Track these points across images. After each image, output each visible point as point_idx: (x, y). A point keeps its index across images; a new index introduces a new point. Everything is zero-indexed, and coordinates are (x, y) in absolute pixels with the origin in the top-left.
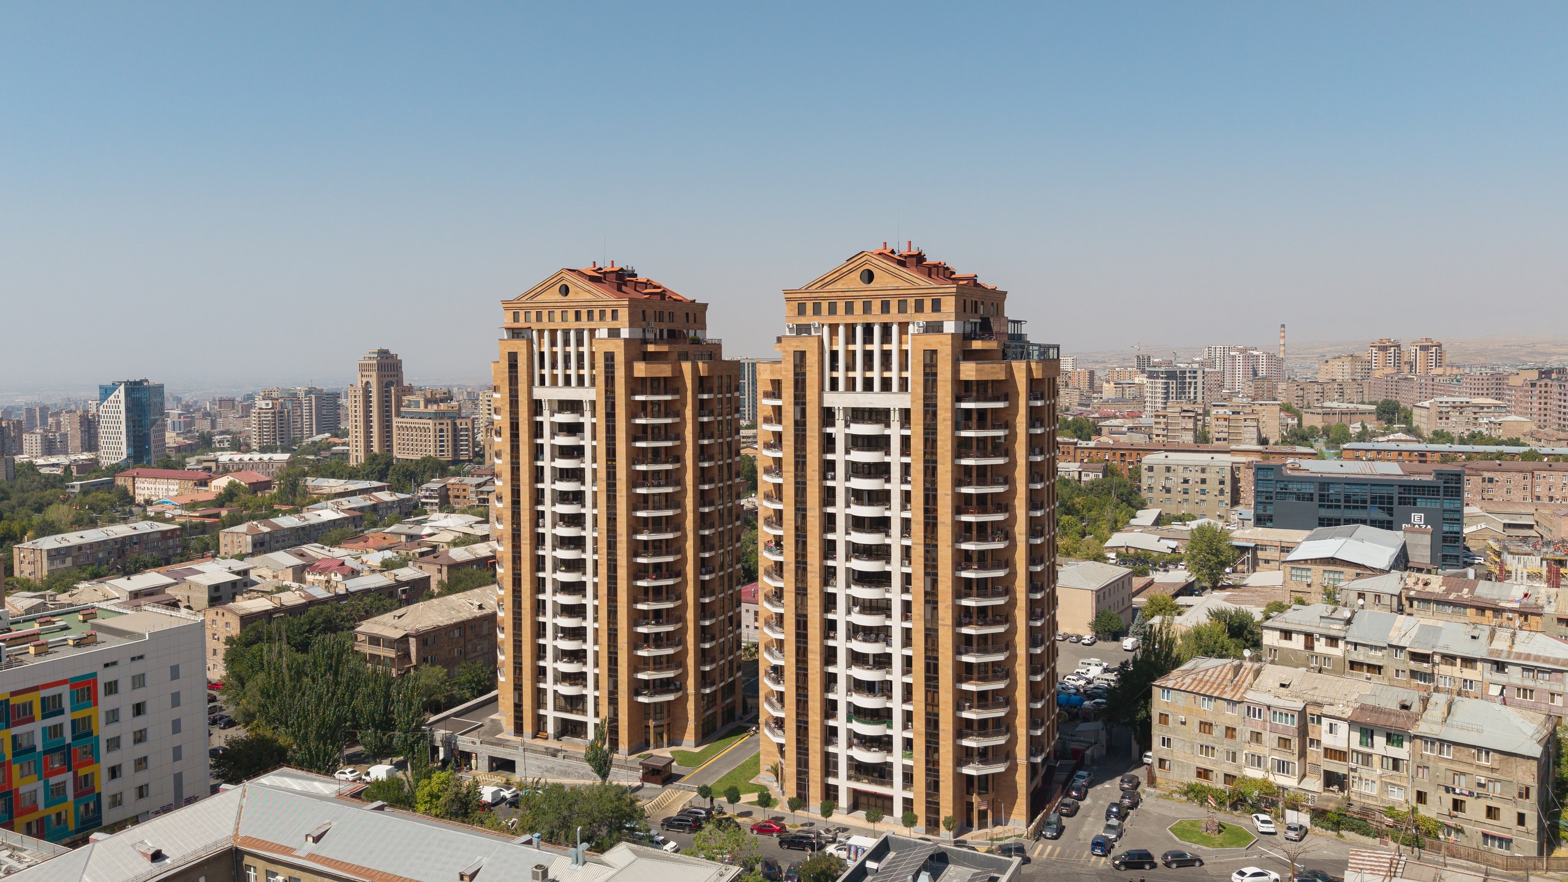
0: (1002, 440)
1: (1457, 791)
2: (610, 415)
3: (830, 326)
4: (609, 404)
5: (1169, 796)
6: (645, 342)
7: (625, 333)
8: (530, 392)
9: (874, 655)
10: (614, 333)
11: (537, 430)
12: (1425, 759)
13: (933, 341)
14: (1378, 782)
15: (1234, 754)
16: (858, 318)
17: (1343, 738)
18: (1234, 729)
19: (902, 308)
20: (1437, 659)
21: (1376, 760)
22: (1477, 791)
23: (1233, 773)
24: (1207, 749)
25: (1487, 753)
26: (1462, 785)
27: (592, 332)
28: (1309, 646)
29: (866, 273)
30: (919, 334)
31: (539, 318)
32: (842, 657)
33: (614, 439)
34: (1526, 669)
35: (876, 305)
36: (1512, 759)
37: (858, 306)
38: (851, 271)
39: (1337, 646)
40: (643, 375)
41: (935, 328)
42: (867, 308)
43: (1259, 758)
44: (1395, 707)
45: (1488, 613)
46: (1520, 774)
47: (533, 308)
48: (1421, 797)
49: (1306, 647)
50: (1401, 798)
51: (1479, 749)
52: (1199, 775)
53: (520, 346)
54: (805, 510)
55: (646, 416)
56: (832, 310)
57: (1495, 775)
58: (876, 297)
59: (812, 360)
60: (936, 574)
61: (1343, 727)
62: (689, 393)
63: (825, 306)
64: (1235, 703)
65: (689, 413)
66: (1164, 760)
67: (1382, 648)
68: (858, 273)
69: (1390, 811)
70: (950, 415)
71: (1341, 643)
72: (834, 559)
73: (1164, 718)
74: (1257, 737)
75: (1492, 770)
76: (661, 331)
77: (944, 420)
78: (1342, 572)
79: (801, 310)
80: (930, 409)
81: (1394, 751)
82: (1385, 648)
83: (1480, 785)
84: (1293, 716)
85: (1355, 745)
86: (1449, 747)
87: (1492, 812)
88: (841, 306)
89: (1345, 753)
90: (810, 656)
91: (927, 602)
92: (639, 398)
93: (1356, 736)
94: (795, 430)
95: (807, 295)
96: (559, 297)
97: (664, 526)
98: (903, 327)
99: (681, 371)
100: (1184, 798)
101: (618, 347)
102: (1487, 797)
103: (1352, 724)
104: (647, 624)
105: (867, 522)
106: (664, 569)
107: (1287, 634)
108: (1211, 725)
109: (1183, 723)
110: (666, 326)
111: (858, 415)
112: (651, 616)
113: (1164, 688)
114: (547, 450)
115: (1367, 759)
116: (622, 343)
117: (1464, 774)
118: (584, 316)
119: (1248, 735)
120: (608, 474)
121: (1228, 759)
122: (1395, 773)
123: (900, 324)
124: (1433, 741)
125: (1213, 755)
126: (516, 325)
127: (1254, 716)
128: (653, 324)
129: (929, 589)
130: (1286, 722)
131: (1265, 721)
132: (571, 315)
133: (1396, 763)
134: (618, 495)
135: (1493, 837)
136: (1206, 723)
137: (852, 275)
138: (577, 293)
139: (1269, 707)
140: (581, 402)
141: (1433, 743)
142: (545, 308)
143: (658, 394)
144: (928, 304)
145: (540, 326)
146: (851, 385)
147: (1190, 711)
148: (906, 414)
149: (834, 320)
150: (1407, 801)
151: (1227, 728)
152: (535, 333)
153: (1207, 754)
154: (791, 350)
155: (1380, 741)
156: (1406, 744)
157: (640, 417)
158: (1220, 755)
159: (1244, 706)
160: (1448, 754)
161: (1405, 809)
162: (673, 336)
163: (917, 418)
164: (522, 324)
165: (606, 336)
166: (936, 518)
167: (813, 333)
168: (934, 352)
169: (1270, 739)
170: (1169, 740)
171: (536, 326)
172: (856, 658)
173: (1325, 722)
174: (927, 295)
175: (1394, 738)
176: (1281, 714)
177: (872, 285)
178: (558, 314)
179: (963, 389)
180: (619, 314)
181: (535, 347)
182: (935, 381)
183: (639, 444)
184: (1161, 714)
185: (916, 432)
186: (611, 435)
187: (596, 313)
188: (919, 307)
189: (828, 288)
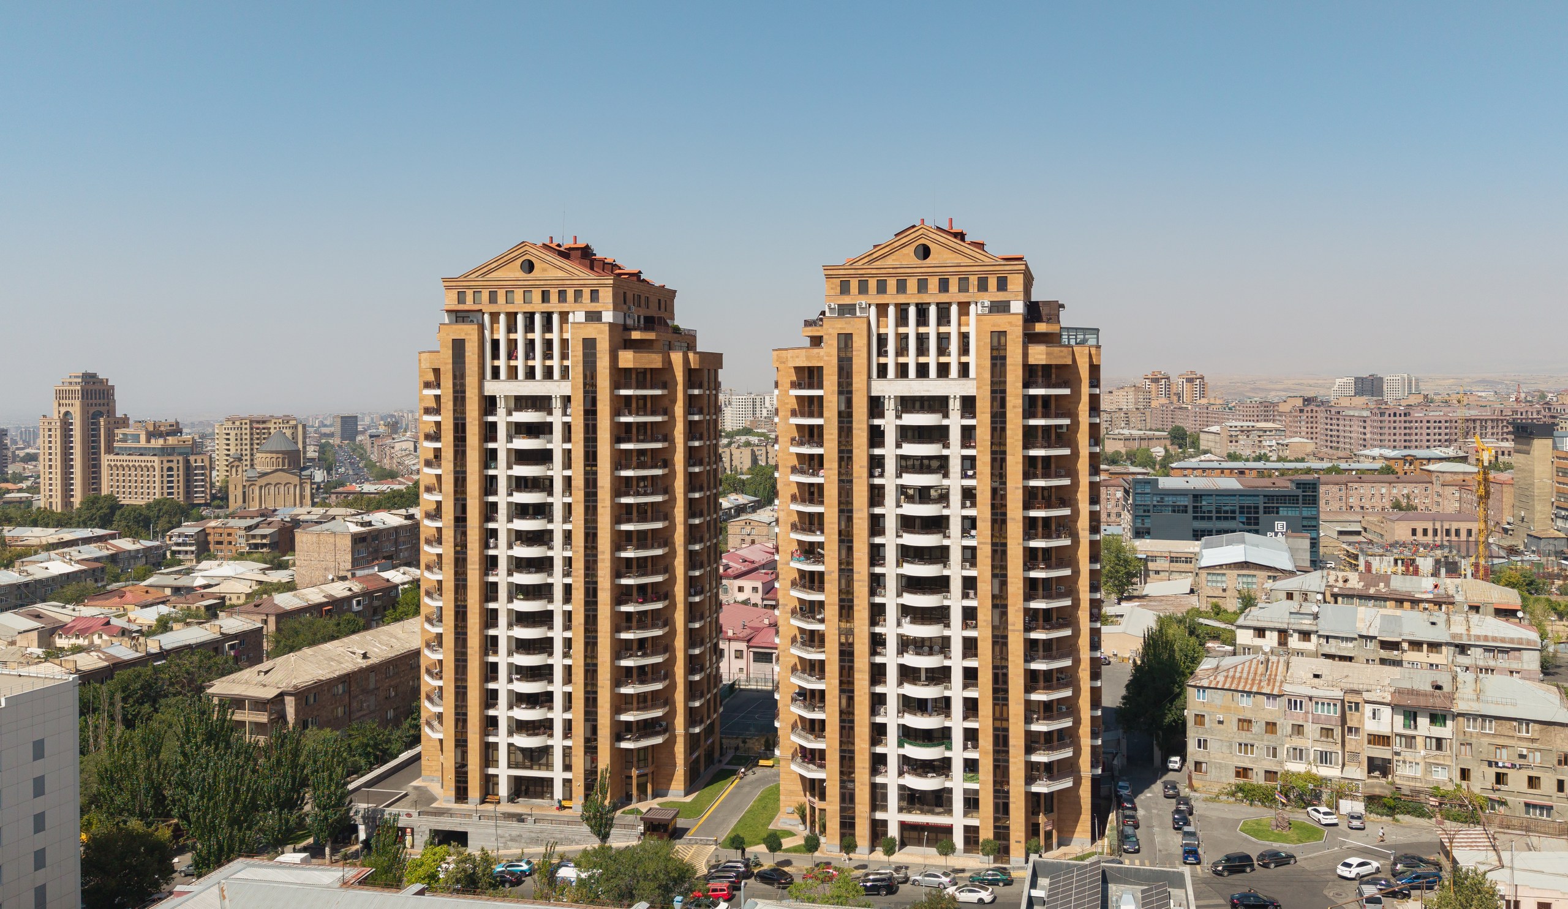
0: (1065, 430)
1: (1500, 764)
2: (590, 412)
3: (878, 306)
4: (589, 399)
5: (1215, 799)
6: (626, 329)
7: (608, 316)
8: (481, 387)
9: (927, 669)
10: (593, 317)
11: (489, 432)
12: (1468, 736)
13: (1000, 322)
14: (1422, 764)
15: (1275, 749)
16: (912, 296)
17: (1387, 722)
18: (1274, 724)
19: (964, 286)
20: (1405, 646)
21: (1419, 741)
22: (1518, 762)
23: (1274, 769)
24: (1245, 747)
25: (1528, 725)
26: (1504, 757)
27: (564, 316)
28: (1283, 642)
29: (921, 248)
30: (984, 315)
31: (493, 298)
32: (892, 674)
33: (595, 440)
34: (1488, 649)
35: (933, 284)
36: (1551, 728)
37: (912, 284)
38: (903, 246)
39: (1309, 640)
40: (630, 365)
41: (1000, 307)
42: (922, 286)
43: (1301, 751)
44: (1428, 688)
45: (1407, 605)
46: (1559, 741)
47: (485, 287)
48: (1465, 774)
49: (1280, 644)
50: (1444, 777)
51: (1520, 721)
52: (1238, 774)
53: (468, 332)
54: (851, 511)
55: (630, 414)
56: (882, 288)
57: (1535, 745)
58: (933, 274)
59: (859, 343)
60: (1005, 576)
61: (1386, 711)
62: (680, 388)
63: (872, 284)
64: (1275, 697)
65: (679, 409)
66: (1200, 763)
67: (1353, 639)
68: (912, 248)
69: (1435, 791)
70: (1021, 401)
71: (1314, 637)
72: (882, 565)
73: (1200, 719)
74: (1298, 729)
75: (1533, 740)
76: (639, 317)
77: (1014, 407)
78: (1254, 576)
79: (845, 288)
80: (998, 395)
81: (1438, 731)
82: (1355, 639)
83: (1522, 756)
84: (1335, 705)
85: (1399, 728)
86: (1490, 722)
87: (1533, 782)
88: (892, 284)
89: (1388, 737)
90: (857, 676)
91: (994, 606)
92: (623, 392)
93: (1399, 719)
94: (839, 422)
95: (852, 272)
96: (521, 274)
97: (649, 541)
98: (964, 308)
99: (670, 363)
100: (1232, 799)
101: (601, 332)
102: (1528, 767)
103: (1395, 708)
104: (631, 656)
105: (918, 522)
106: (649, 591)
107: (1260, 632)
108: (1250, 721)
109: (1220, 722)
110: (643, 312)
111: (908, 404)
112: (635, 646)
113: (1199, 688)
114: (502, 456)
115: (1410, 741)
116: (607, 328)
117: (1503, 747)
118: (554, 296)
119: (1289, 729)
120: (587, 481)
121: (1268, 755)
122: (1438, 752)
123: (959, 304)
124: (1475, 717)
125: (1252, 753)
126: (461, 307)
127: (1296, 708)
128: (633, 308)
129: (997, 592)
130: (1329, 712)
131: (1307, 712)
132: (537, 295)
133: (1439, 743)
134: (599, 505)
135: (1535, 806)
136: (1245, 721)
137: (905, 250)
138: (544, 270)
139: (1311, 699)
140: (550, 398)
141: (1475, 720)
142: (501, 287)
143: (644, 387)
144: (992, 282)
145: (494, 308)
146: (902, 371)
147: (1227, 709)
148: (968, 405)
149: (882, 299)
150: (1451, 780)
151: (1267, 723)
152: (487, 317)
153: (1246, 752)
154: (835, 333)
155: (1423, 722)
156: (1449, 723)
157: (624, 415)
158: (1260, 751)
159: (1286, 699)
160: (1491, 728)
161: (1451, 788)
162: (650, 323)
163: (984, 407)
164: (469, 305)
165: (583, 320)
166: (1005, 514)
167: (858, 314)
168: (1004, 333)
169: (1312, 730)
170: (1205, 741)
171: (488, 308)
172: (907, 674)
173: (1368, 709)
174: (992, 272)
175: (1437, 718)
176: (1323, 704)
177: (928, 261)
178: (518, 294)
179: (1032, 374)
180: (601, 294)
181: (487, 333)
182: (1004, 365)
183: (624, 446)
184: (1196, 715)
185: (982, 421)
186: (591, 435)
187: (570, 293)
188: (983, 285)
189: (878, 264)
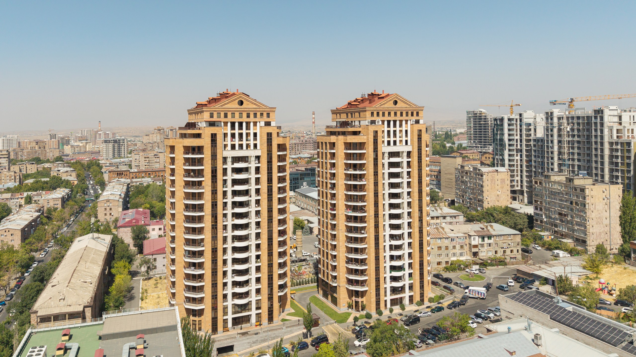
1: (504, 248)
2: (270, 162)
3: (382, 121)
4: (270, 157)
7: (273, 124)
8: (222, 154)
10: (268, 124)
11: (225, 172)
12: (497, 241)
14: (486, 251)
15: (448, 254)
16: (392, 118)
17: (476, 241)
18: (448, 247)
19: (407, 114)
21: (485, 245)
22: (509, 246)
23: (448, 260)
24: (440, 255)
25: (510, 236)
26: (505, 246)
27: (255, 123)
29: (395, 101)
30: (413, 124)
31: (226, 116)
32: (388, 248)
35: (399, 113)
36: (515, 236)
37: (392, 114)
38: (390, 100)
41: (418, 122)
42: (396, 114)
43: (455, 253)
44: (481, 229)
46: (517, 239)
47: (222, 111)
48: (496, 252)
50: (491, 254)
52: (438, 264)
53: (218, 130)
56: (383, 115)
57: (512, 241)
58: (398, 110)
59: (380, 134)
60: (422, 210)
61: (477, 237)
63: (381, 113)
64: (447, 238)
68: (392, 101)
69: (490, 258)
72: (385, 211)
74: (454, 247)
75: (511, 240)
79: (372, 115)
80: (420, 151)
81: (489, 241)
83: (509, 245)
84: (464, 238)
85: (480, 242)
86: (502, 236)
87: (512, 251)
88: (386, 113)
89: (477, 245)
91: (419, 220)
93: (480, 239)
94: (374, 162)
95: (374, 109)
96: (238, 106)
98: (407, 122)
101: (273, 130)
102: (511, 247)
103: (479, 236)
108: (441, 247)
109: (432, 249)
111: (391, 154)
112: (282, 254)
114: (229, 182)
115: (482, 245)
117: (505, 243)
118: (252, 115)
119: (452, 247)
120: (268, 190)
121: (446, 256)
122: (490, 247)
123: (406, 120)
124: (498, 236)
126: (211, 120)
127: (453, 241)
129: (419, 216)
130: (462, 240)
131: (456, 242)
132: (245, 115)
133: (490, 245)
135: (512, 258)
136: (439, 247)
137: (390, 102)
138: (248, 104)
139: (457, 237)
140: (249, 157)
142: (229, 111)
143: (281, 151)
144: (415, 114)
145: (226, 120)
146: (389, 143)
148: (409, 154)
149: (383, 118)
151: (446, 247)
152: (222, 123)
153: (440, 257)
154: (372, 130)
156: (492, 238)
158: (444, 256)
159: (450, 239)
160: (502, 238)
161: (492, 257)
163: (415, 155)
164: (215, 119)
166: (422, 190)
167: (376, 124)
168: (421, 130)
169: (458, 247)
171: (223, 120)
172: (392, 247)
173: (472, 237)
174: (415, 110)
175: (489, 237)
176: (461, 238)
177: (397, 106)
178: (237, 114)
180: (270, 115)
181: (223, 131)
182: (421, 141)
183: (279, 175)
185: (414, 159)
186: (270, 171)
187: (258, 114)
188: (412, 115)
189: (382, 106)
